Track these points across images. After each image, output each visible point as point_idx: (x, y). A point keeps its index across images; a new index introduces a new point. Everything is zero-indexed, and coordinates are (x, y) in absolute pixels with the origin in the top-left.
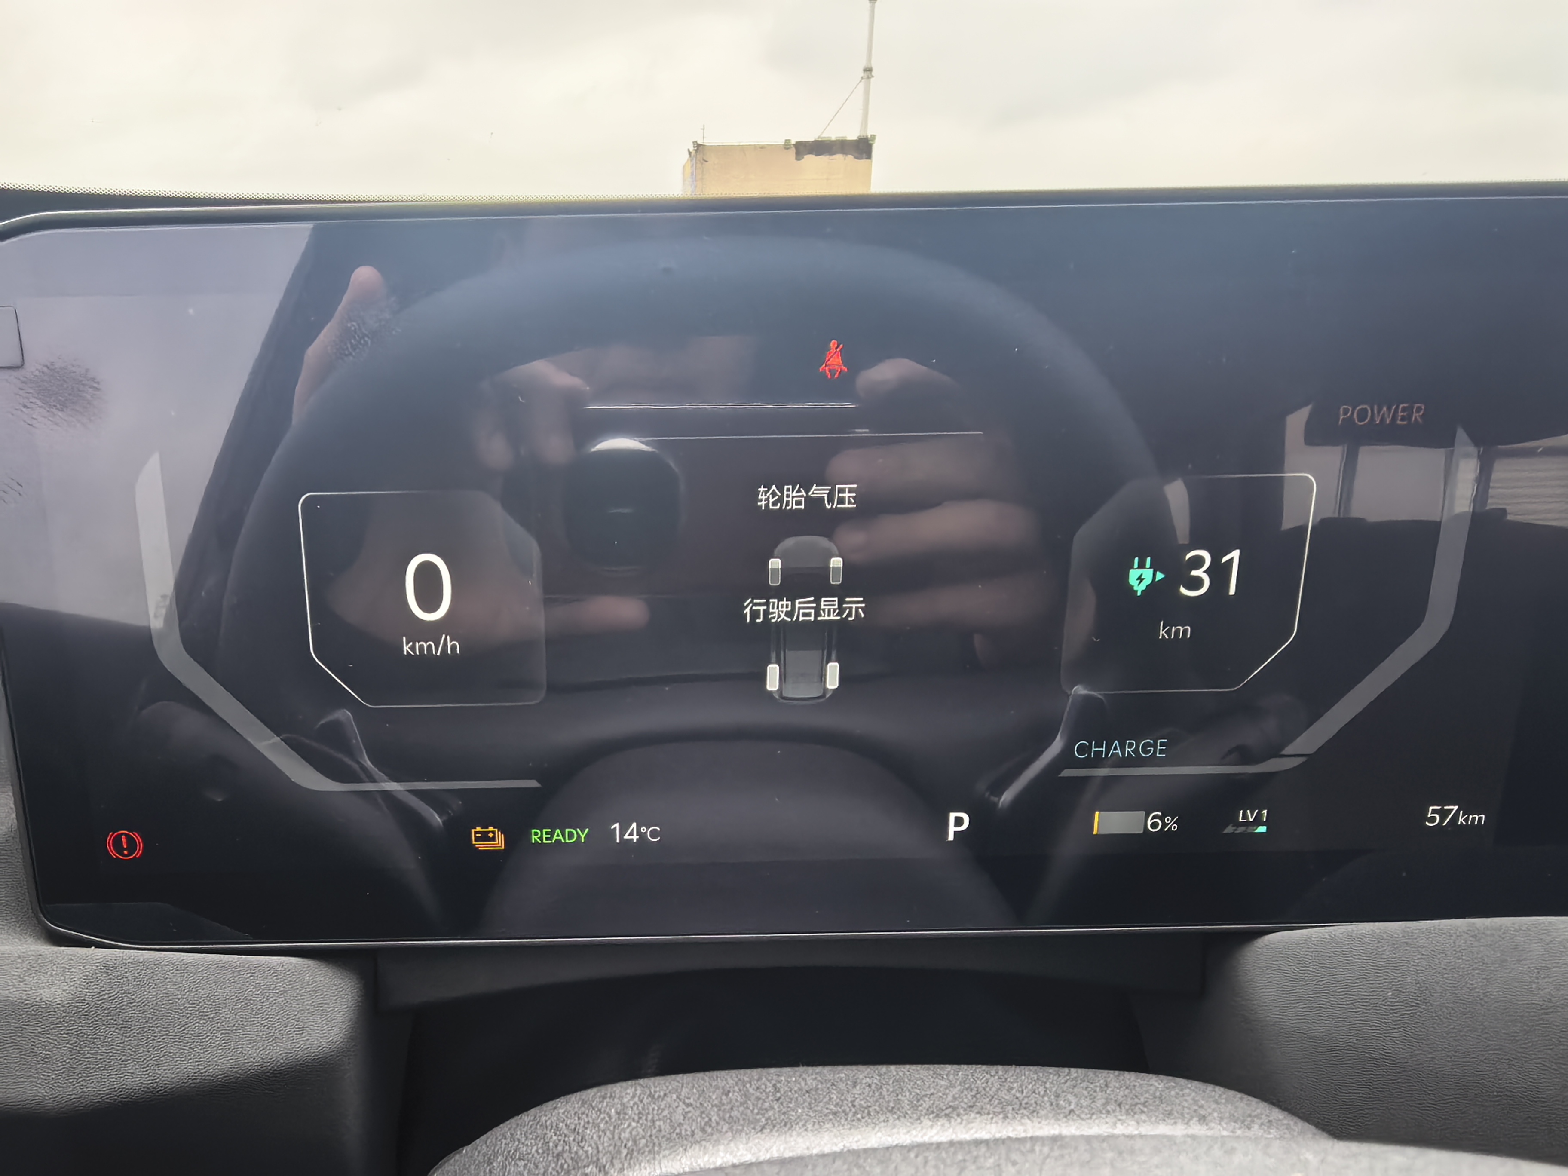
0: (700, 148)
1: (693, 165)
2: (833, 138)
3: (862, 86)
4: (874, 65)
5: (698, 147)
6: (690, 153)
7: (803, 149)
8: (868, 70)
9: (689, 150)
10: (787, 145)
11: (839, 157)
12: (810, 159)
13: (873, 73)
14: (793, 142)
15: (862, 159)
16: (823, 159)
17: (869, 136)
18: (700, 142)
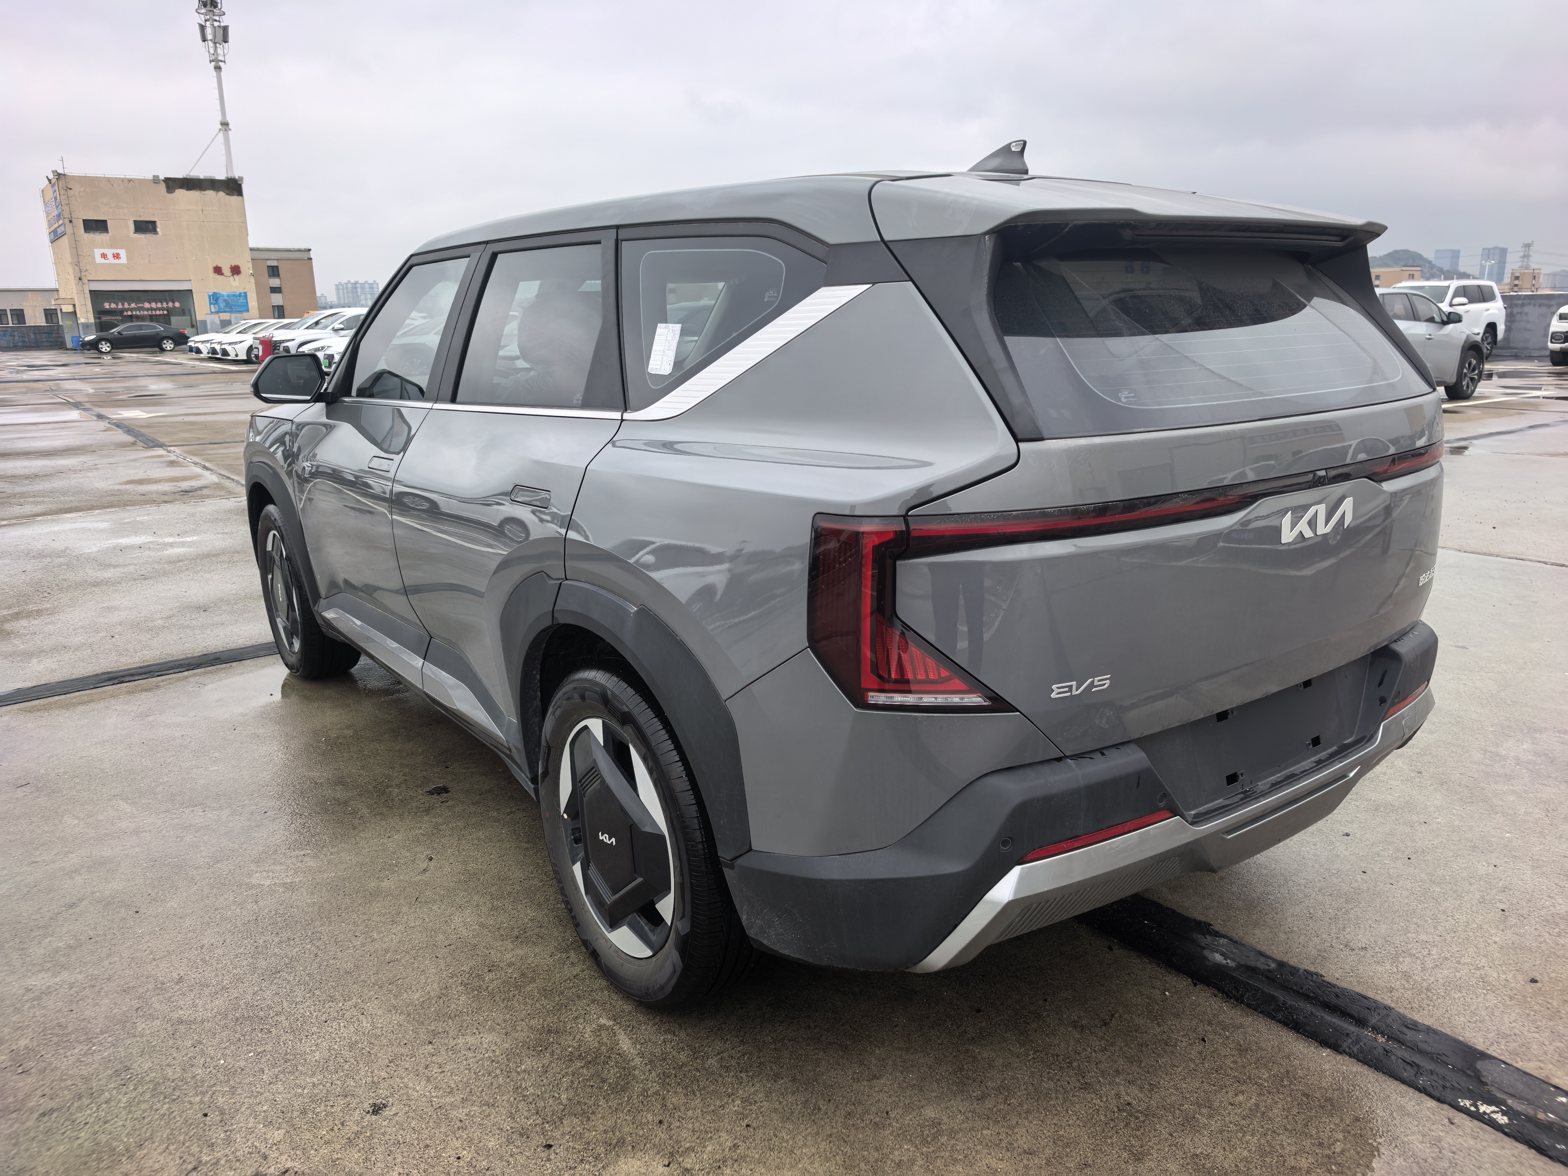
0: (61, 176)
1: (55, 191)
2: (202, 177)
3: (221, 135)
4: (229, 119)
5: (59, 176)
6: (50, 181)
7: (172, 184)
8: (225, 124)
9: (47, 177)
10: (156, 180)
11: (210, 193)
12: (180, 193)
13: (230, 127)
14: (162, 177)
15: (233, 195)
16: (194, 194)
17: (237, 178)
18: (60, 171)
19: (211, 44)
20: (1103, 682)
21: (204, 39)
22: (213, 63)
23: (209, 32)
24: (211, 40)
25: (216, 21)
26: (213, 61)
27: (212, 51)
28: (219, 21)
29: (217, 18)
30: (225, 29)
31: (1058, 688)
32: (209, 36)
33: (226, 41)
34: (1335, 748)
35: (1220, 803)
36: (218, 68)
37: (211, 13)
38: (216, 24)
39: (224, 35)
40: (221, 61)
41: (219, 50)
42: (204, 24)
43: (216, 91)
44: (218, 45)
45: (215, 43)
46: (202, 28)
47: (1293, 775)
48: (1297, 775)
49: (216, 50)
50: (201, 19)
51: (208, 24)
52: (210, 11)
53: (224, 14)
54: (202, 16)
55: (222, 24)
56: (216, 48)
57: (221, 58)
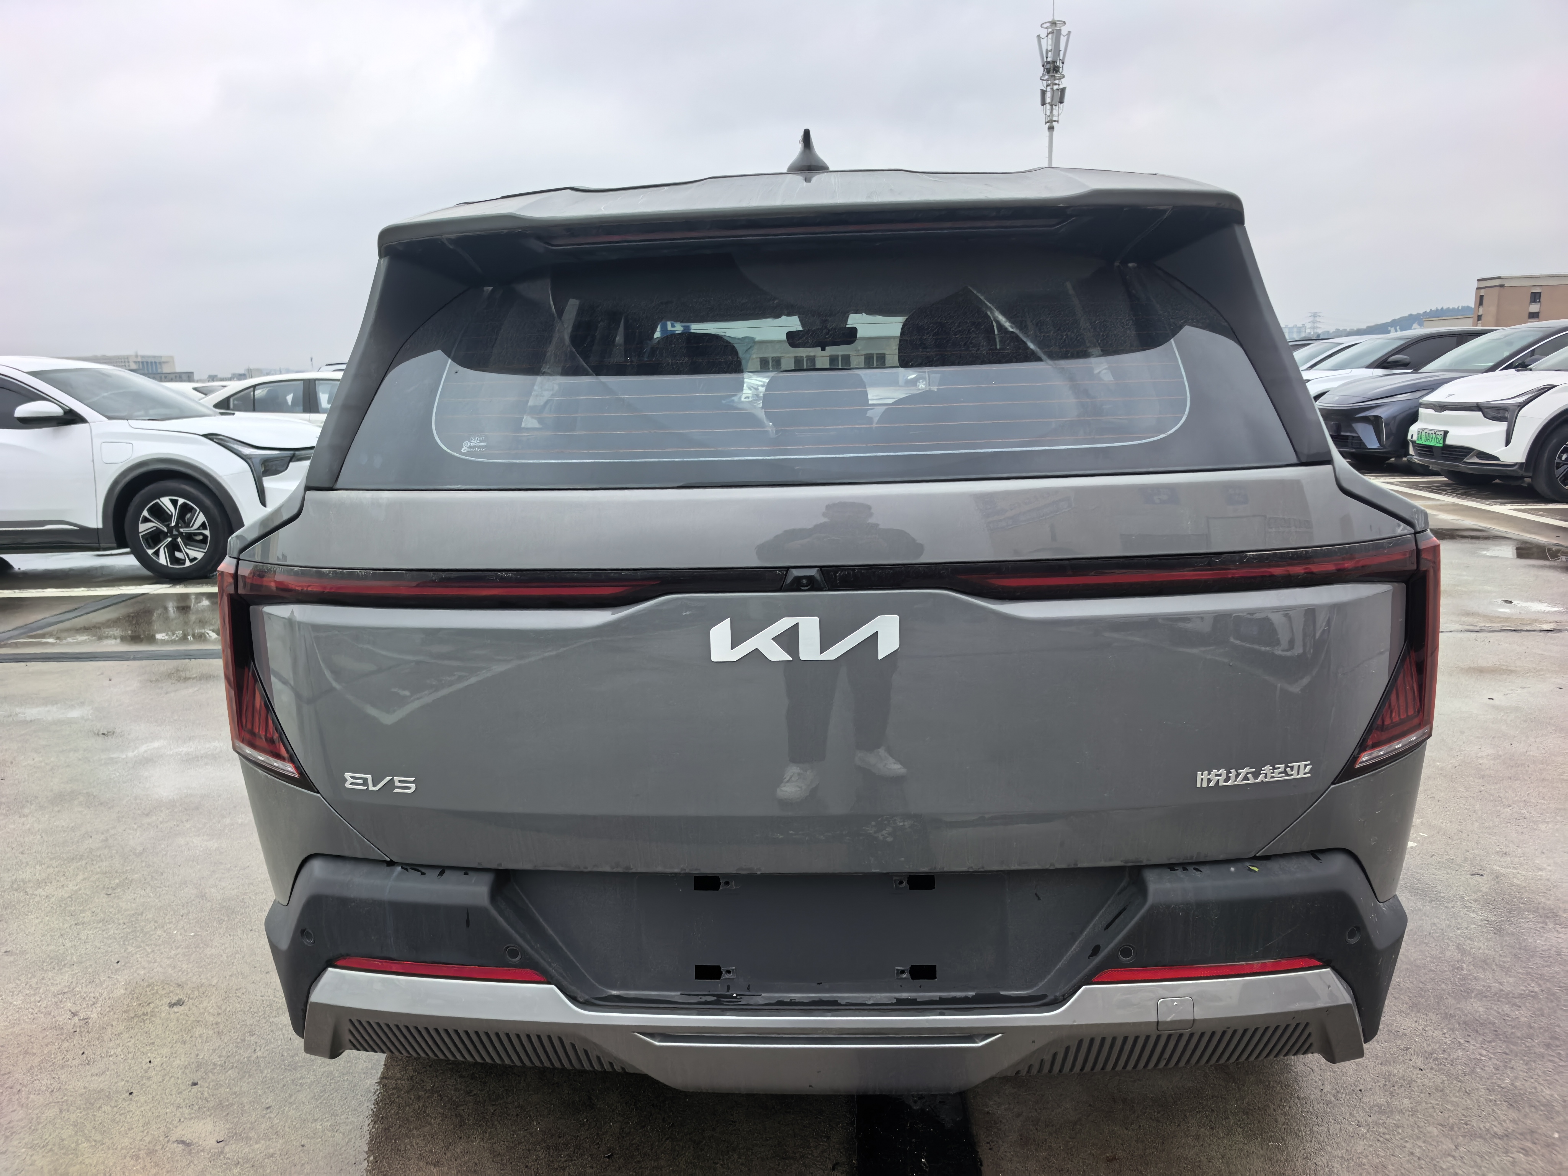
19: (1048, 107)
20: (405, 785)
21: (1043, 103)
22: (1048, 124)
23: (1048, 95)
24: (1049, 103)
25: (1056, 84)
26: (1048, 122)
27: (1048, 113)
28: (1059, 85)
29: (1057, 82)
30: (1063, 91)
31: (352, 778)
32: (1048, 100)
33: (1061, 102)
34: (971, 994)
35: (674, 996)
36: (1051, 128)
37: (1053, 77)
38: (1056, 87)
39: (1061, 96)
40: (1055, 121)
41: (1054, 111)
42: (1045, 89)
43: (1047, 150)
44: (1054, 106)
45: (1052, 106)
46: (1043, 93)
47: (835, 1003)
48: (840, 1005)
49: (1051, 112)
50: (1042, 85)
51: (1049, 88)
52: (1052, 76)
53: (1064, 77)
54: (1045, 82)
55: (1061, 87)
56: (1052, 110)
57: (1055, 118)
